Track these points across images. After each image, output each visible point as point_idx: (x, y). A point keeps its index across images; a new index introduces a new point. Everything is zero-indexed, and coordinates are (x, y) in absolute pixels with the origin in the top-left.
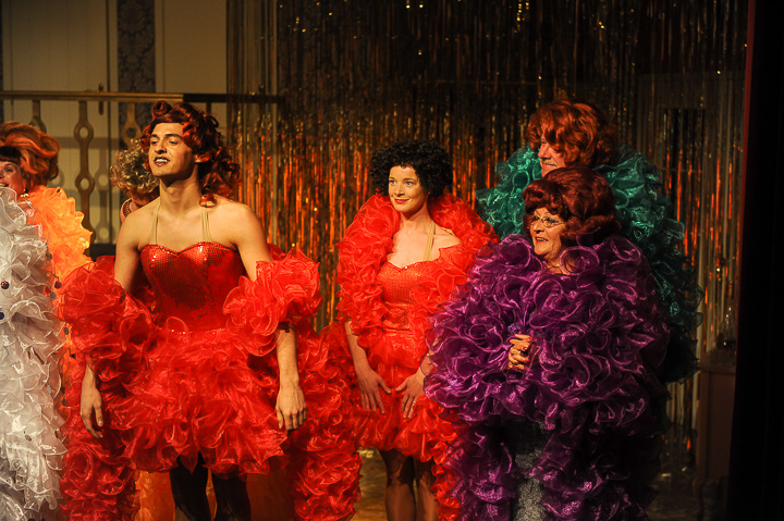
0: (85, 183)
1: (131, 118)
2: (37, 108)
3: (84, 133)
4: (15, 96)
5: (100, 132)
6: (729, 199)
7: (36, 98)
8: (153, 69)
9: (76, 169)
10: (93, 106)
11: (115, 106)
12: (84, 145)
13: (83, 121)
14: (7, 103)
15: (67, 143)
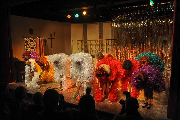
0: (96, 49)
1: (101, 42)
2: (91, 41)
3: (96, 44)
4: (89, 40)
5: (97, 44)
6: (170, 50)
7: (91, 40)
8: (103, 37)
9: (95, 48)
10: (97, 41)
11: (99, 41)
12: (96, 45)
13: (96, 43)
14: (88, 41)
15: (94, 45)
